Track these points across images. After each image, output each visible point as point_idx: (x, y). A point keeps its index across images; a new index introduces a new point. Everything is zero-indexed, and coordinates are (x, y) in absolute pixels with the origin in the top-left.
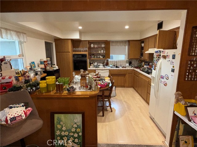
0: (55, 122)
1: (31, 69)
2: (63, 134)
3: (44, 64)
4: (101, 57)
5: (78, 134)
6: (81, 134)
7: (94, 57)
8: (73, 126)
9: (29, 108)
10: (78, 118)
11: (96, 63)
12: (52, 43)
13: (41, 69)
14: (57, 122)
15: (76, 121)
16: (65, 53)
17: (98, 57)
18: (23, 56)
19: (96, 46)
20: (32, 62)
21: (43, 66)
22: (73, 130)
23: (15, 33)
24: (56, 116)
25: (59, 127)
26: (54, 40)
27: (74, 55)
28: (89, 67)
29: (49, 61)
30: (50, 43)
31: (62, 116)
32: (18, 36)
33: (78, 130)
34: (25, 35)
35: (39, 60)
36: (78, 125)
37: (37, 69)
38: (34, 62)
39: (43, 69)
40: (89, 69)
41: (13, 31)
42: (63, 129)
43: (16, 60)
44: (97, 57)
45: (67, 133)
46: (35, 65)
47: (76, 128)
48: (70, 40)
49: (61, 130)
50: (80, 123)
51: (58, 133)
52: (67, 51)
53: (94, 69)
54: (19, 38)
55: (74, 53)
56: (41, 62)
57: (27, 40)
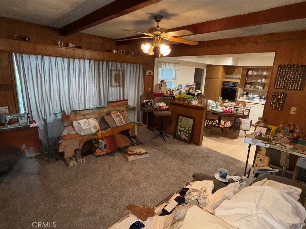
0: (179, 121)
1: (178, 89)
2: (181, 129)
3: (189, 87)
4: (260, 88)
5: (189, 132)
6: (190, 132)
7: (250, 87)
8: (187, 125)
9: (167, 106)
10: (191, 121)
11: (252, 94)
12: (204, 69)
13: (185, 91)
14: (180, 121)
15: (189, 123)
16: (214, 79)
17: (257, 87)
18: (175, 80)
19: (255, 73)
20: (180, 85)
21: (187, 89)
22: (187, 128)
23: (173, 64)
24: (180, 117)
25: (180, 124)
26: (206, 66)
27: (224, 82)
28: (239, 98)
29: (194, 85)
30: (202, 69)
31: (183, 118)
32: (175, 66)
33: (190, 129)
34: (179, 65)
35: (186, 84)
36: (190, 126)
37: (182, 90)
38: (181, 85)
39: (187, 91)
40: (238, 99)
41: (172, 63)
42: (182, 126)
43: (171, 82)
44: (255, 88)
45: (183, 129)
46: (182, 87)
47: (189, 127)
48: (222, 66)
49: (181, 127)
50: (191, 125)
51: (179, 127)
52: (217, 78)
53: (245, 100)
54: (175, 67)
55: (225, 80)
56: (187, 85)
57: (180, 68)
